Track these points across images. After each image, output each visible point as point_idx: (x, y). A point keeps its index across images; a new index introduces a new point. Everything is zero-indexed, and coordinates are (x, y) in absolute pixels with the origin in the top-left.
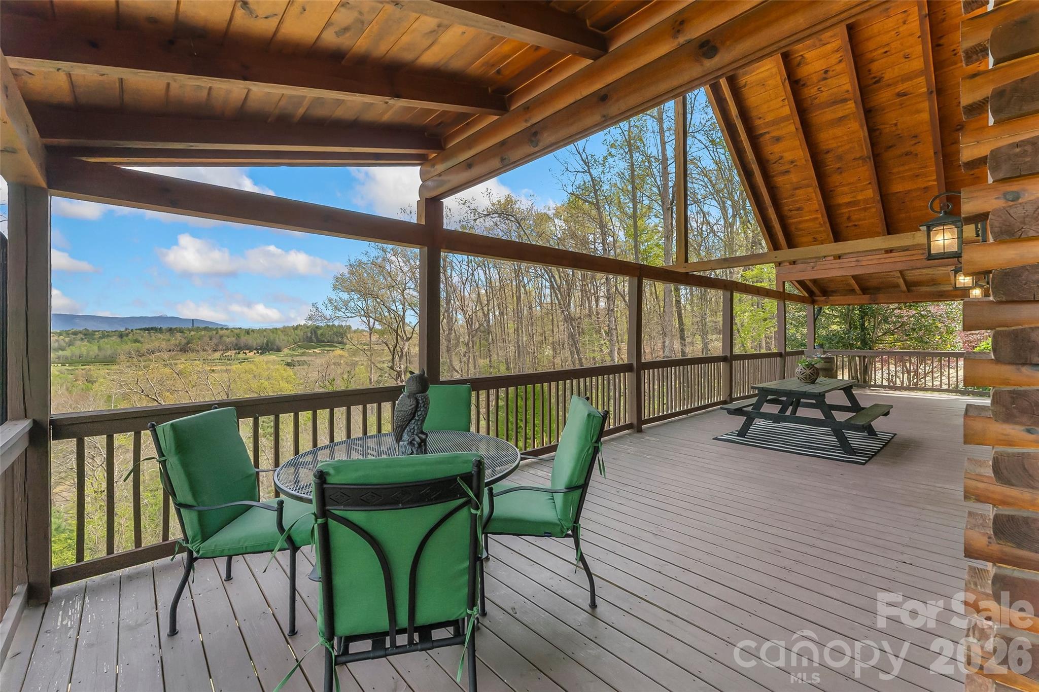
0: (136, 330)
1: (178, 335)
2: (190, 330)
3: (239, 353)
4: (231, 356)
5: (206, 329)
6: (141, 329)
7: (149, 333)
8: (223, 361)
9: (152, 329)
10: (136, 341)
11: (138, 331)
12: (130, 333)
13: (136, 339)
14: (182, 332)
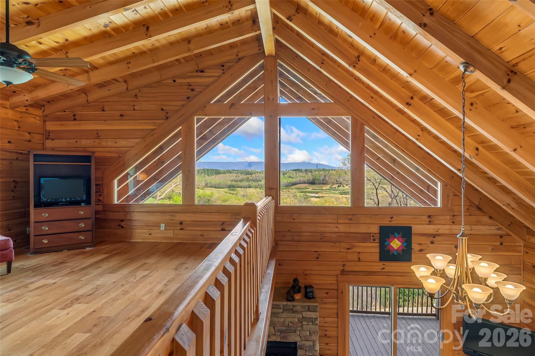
0: (290, 170)
1: (309, 174)
2: (315, 171)
3: (340, 186)
4: (335, 188)
5: (324, 170)
6: (292, 170)
7: (296, 173)
8: (331, 191)
9: (298, 170)
10: (290, 177)
11: (291, 171)
12: (287, 172)
13: (290, 176)
14: (311, 172)
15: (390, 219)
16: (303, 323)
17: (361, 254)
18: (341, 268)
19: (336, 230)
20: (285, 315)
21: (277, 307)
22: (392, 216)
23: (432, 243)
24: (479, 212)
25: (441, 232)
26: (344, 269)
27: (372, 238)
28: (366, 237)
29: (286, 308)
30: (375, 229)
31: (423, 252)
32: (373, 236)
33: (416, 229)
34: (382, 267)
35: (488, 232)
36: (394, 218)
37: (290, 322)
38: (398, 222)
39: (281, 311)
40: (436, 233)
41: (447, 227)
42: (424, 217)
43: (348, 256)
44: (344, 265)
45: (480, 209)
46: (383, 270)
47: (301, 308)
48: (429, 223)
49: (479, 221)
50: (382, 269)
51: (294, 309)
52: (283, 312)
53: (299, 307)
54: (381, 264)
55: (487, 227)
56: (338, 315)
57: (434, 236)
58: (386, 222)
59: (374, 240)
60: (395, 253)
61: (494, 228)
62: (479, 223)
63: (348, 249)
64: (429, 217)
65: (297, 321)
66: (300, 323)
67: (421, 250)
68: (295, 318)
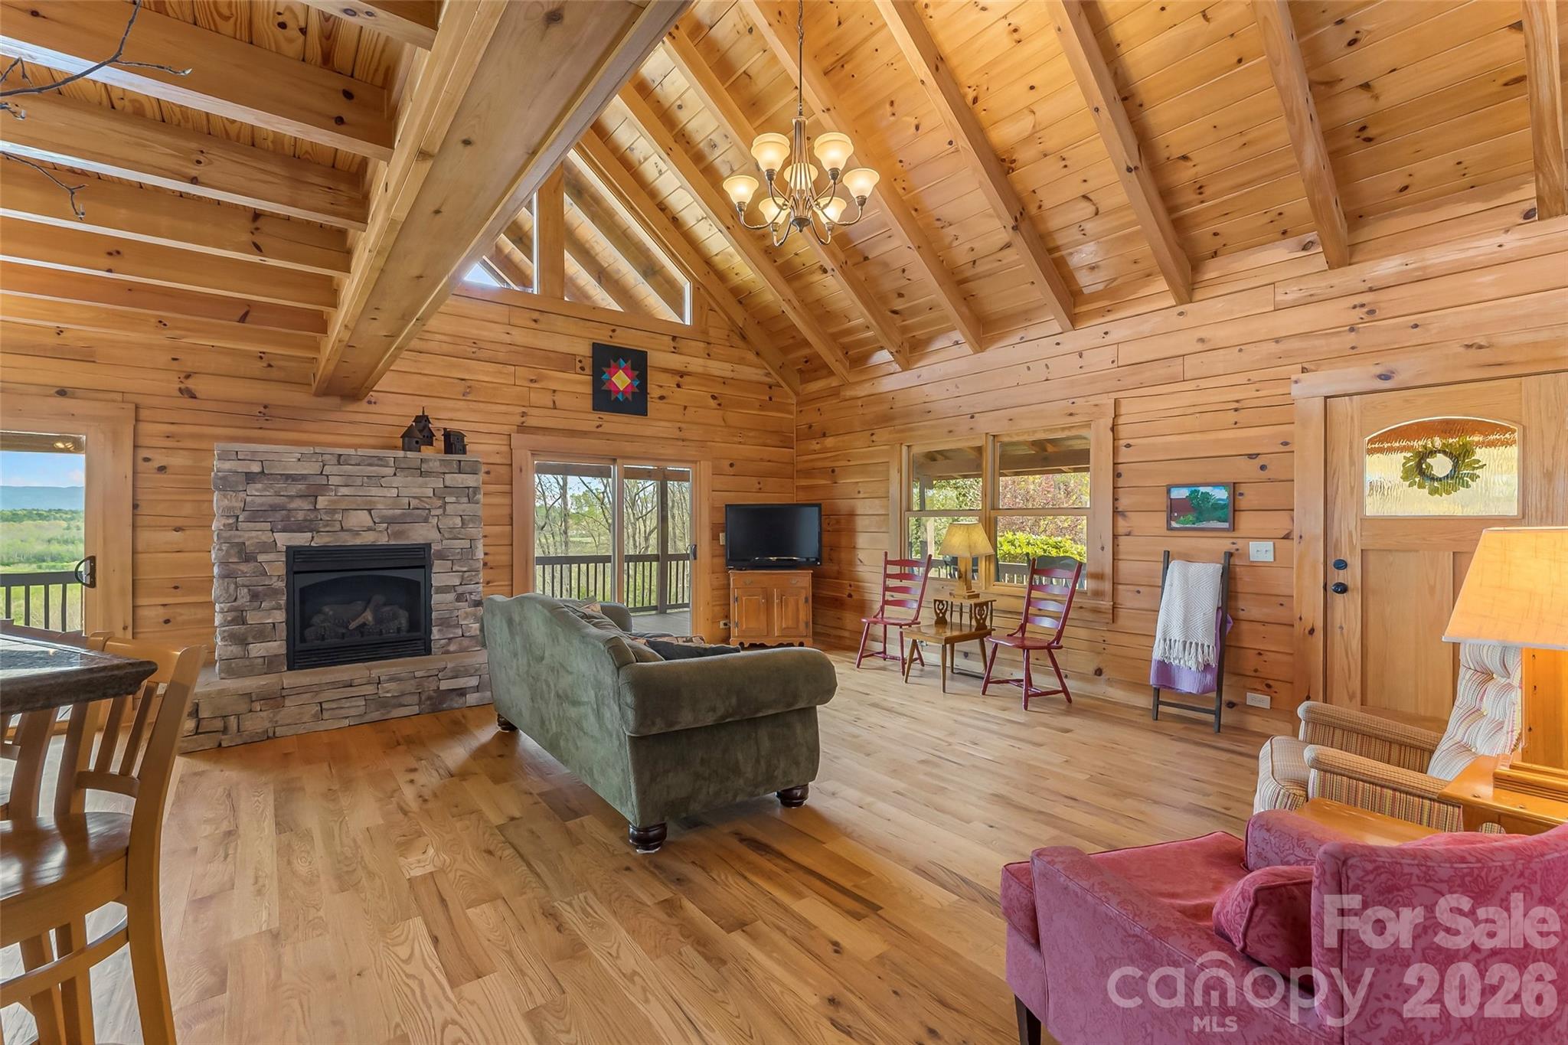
15: (611, 333)
16: (448, 500)
17: (556, 394)
18: (518, 420)
19: (507, 339)
20: (398, 481)
21: (380, 463)
22: (614, 327)
23: (679, 386)
24: (740, 343)
25: (691, 369)
26: (523, 423)
27: (579, 365)
28: (566, 362)
29: (403, 466)
30: (583, 349)
31: (664, 401)
32: (580, 361)
33: (656, 358)
34: (598, 423)
35: (755, 378)
36: (618, 332)
37: (414, 497)
38: (626, 339)
39: (390, 471)
40: (684, 369)
41: (701, 361)
42: (666, 338)
43: (531, 395)
44: (524, 414)
45: (744, 338)
46: (599, 430)
47: (441, 465)
48: (673, 350)
49: (743, 358)
50: (598, 427)
51: (424, 467)
52: (395, 474)
53: (437, 464)
54: (596, 415)
55: (753, 370)
56: (512, 519)
57: (682, 375)
58: (603, 337)
59: (582, 369)
60: (620, 397)
61: (761, 372)
62: (742, 361)
63: (531, 381)
64: (674, 338)
65: (432, 495)
66: (440, 498)
67: (662, 398)
68: (426, 488)
